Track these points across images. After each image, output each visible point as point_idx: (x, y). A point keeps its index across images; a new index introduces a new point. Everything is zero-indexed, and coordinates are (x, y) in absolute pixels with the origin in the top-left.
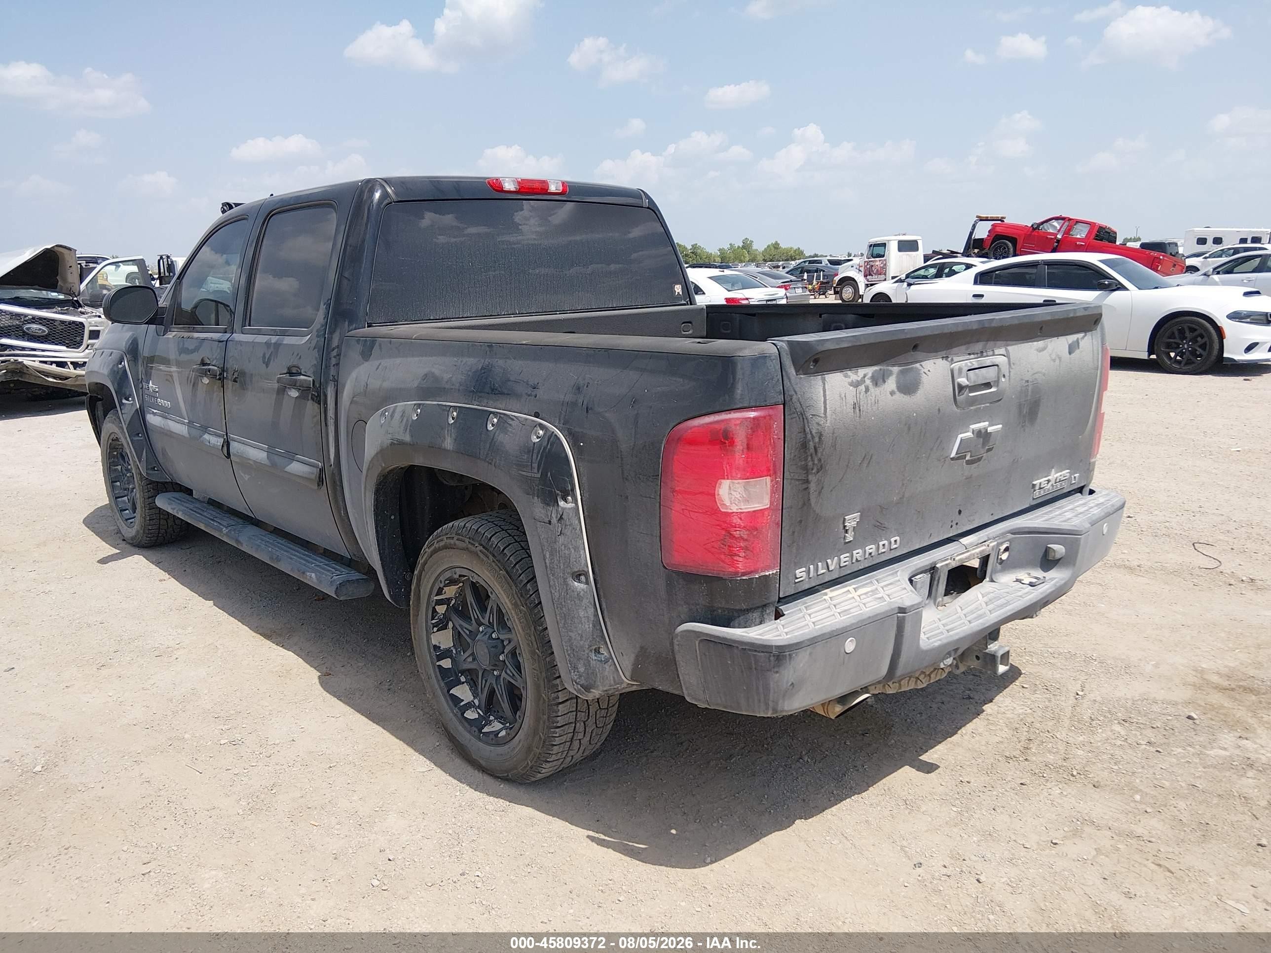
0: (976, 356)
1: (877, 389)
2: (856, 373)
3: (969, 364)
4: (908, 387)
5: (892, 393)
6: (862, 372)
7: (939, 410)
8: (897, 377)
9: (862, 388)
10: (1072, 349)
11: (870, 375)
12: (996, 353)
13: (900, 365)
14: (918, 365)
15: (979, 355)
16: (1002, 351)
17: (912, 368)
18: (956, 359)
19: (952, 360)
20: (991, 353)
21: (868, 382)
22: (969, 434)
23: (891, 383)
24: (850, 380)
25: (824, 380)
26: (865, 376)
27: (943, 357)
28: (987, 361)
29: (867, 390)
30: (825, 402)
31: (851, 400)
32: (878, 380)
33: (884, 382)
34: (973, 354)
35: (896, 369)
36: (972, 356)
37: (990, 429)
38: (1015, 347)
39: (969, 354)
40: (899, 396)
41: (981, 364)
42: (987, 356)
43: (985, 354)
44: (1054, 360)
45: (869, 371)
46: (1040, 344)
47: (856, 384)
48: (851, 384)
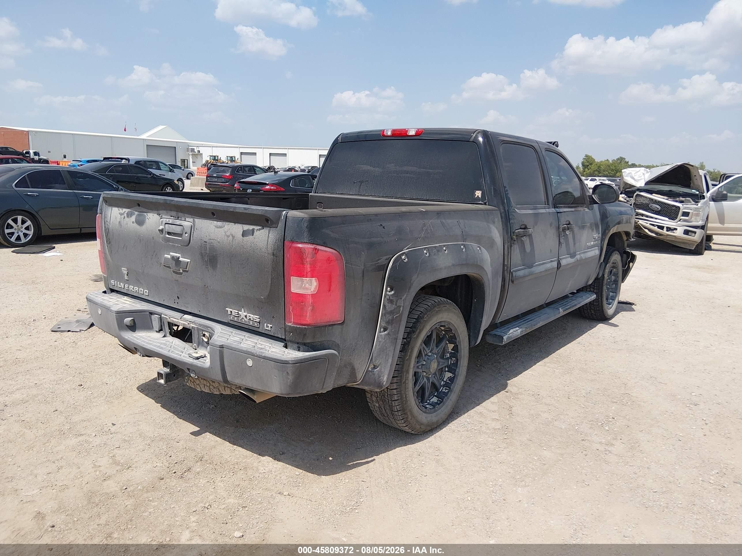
0: (174, 218)
1: (128, 219)
2: (122, 210)
3: (168, 221)
4: (140, 222)
5: (133, 222)
6: (124, 210)
7: (153, 237)
8: (136, 217)
9: (123, 216)
10: (245, 234)
11: (126, 212)
12: (187, 220)
13: (138, 212)
14: (145, 214)
15: (176, 218)
16: (191, 220)
17: (143, 214)
18: (163, 216)
19: (162, 216)
20: (184, 219)
21: (125, 215)
22: (169, 257)
23: (133, 218)
24: (120, 212)
25: (112, 209)
26: (125, 212)
27: (158, 214)
28: (178, 222)
29: (124, 218)
30: (111, 217)
31: (118, 220)
32: (129, 215)
33: (131, 217)
34: (173, 217)
35: (136, 213)
36: (172, 218)
37: (181, 259)
38: (201, 220)
39: (171, 216)
40: (135, 224)
41: (174, 222)
42: (181, 220)
43: (180, 219)
44: (228, 236)
45: (127, 210)
46: (219, 223)
47: (121, 214)
48: (120, 213)
